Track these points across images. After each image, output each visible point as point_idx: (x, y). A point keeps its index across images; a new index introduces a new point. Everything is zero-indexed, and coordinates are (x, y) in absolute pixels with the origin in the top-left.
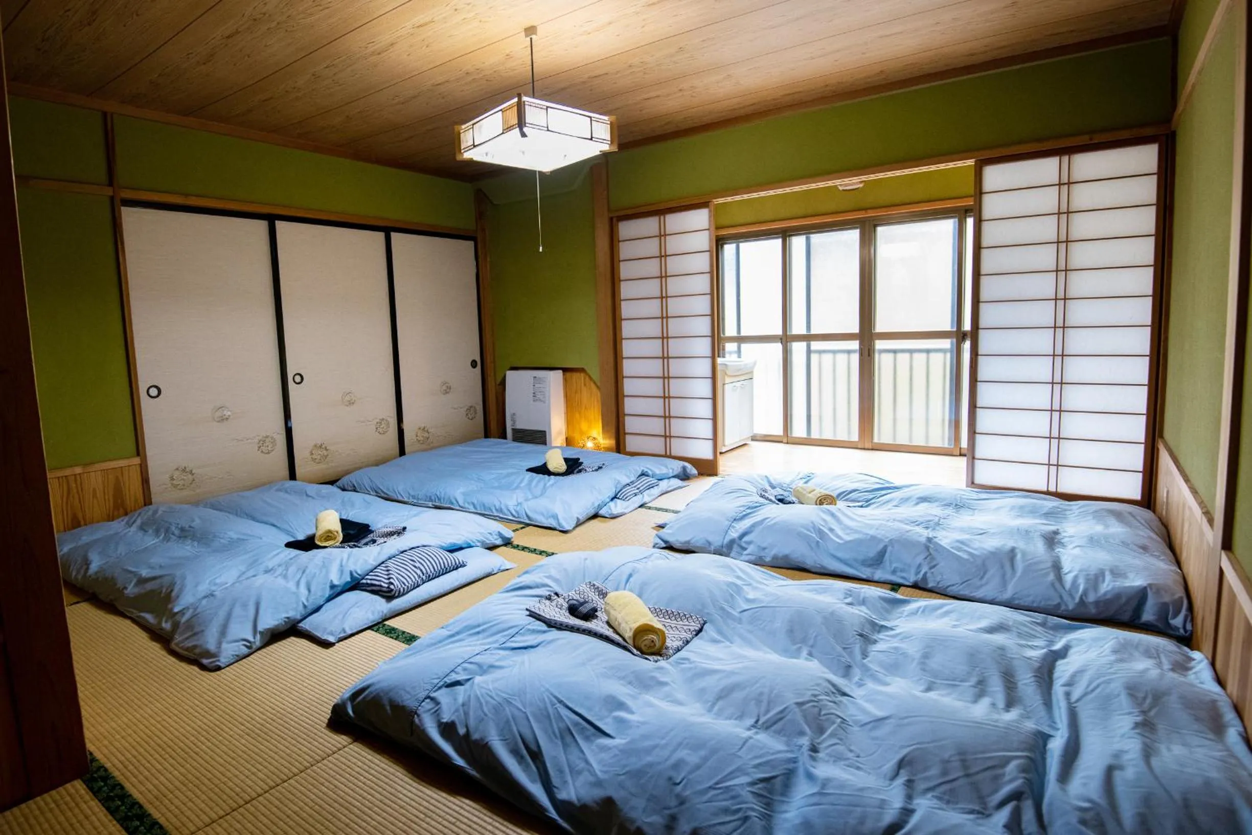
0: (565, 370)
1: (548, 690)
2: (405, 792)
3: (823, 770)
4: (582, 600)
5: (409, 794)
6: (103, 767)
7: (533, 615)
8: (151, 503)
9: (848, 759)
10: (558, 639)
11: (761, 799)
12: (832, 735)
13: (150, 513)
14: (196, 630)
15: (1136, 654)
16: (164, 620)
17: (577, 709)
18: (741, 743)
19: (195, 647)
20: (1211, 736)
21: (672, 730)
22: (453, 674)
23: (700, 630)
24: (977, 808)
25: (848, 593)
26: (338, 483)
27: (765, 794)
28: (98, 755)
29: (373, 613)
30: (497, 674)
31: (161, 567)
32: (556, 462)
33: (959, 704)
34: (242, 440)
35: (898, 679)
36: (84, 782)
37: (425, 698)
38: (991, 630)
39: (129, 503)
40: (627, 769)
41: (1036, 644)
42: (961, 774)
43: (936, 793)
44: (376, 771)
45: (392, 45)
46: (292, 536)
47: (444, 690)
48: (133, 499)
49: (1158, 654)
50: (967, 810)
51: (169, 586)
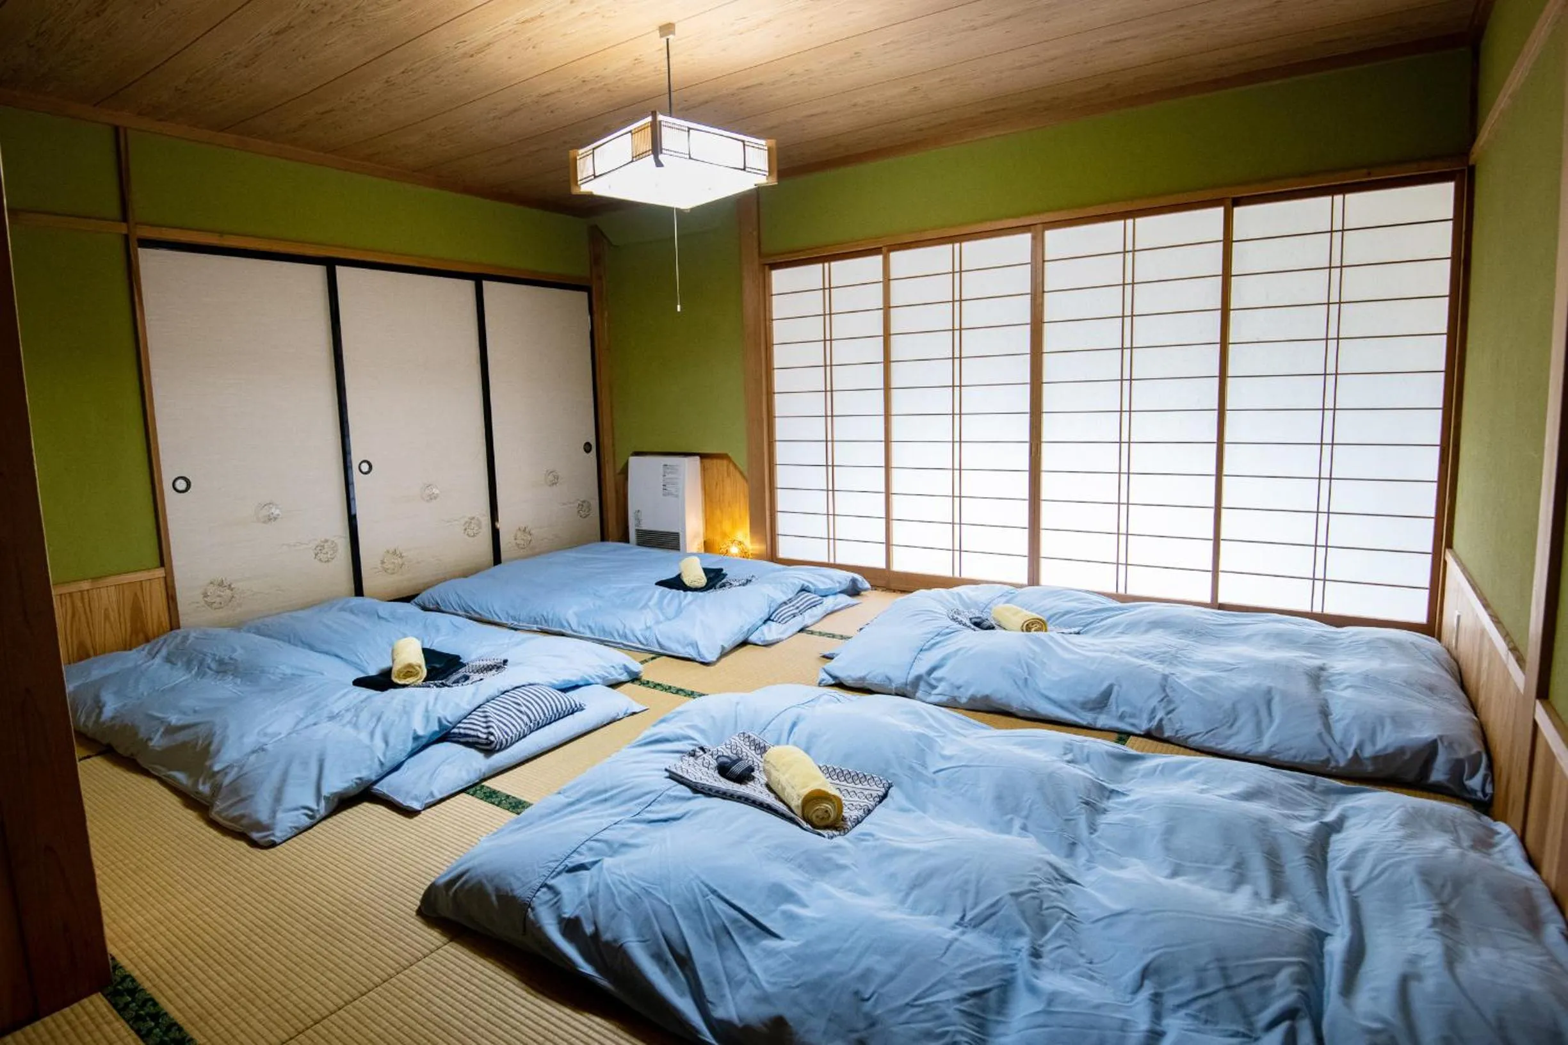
0: (703, 456)
1: (697, 877)
2: (518, 1007)
3: (1050, 982)
4: (735, 757)
5: (523, 1010)
6: (129, 976)
7: (674, 777)
8: (179, 628)
9: (1078, 966)
10: (706, 809)
11: (971, 1019)
12: (1058, 935)
13: (179, 639)
14: (243, 795)
15: (1428, 827)
16: (201, 781)
17: (735, 902)
18: (944, 947)
19: (242, 816)
20: (1527, 936)
21: (856, 930)
22: (575, 855)
23: (885, 796)
24: (1242, 1029)
25: (1068, 748)
26: (416, 600)
27: (977, 1012)
28: (123, 961)
29: (468, 772)
30: (631, 855)
31: (195, 712)
32: (694, 574)
33: (1214, 895)
34: (295, 546)
35: (1135, 860)
36: (106, 996)
37: (541, 887)
38: (1248, 796)
39: (152, 626)
40: (803, 979)
41: (1303, 814)
42: (1220, 986)
43: (1191, 1010)
44: (480, 980)
45: (488, 45)
46: (360, 669)
47: (565, 876)
48: (155, 621)
49: (1455, 827)
50: (1229, 1033)
51: (207, 737)
